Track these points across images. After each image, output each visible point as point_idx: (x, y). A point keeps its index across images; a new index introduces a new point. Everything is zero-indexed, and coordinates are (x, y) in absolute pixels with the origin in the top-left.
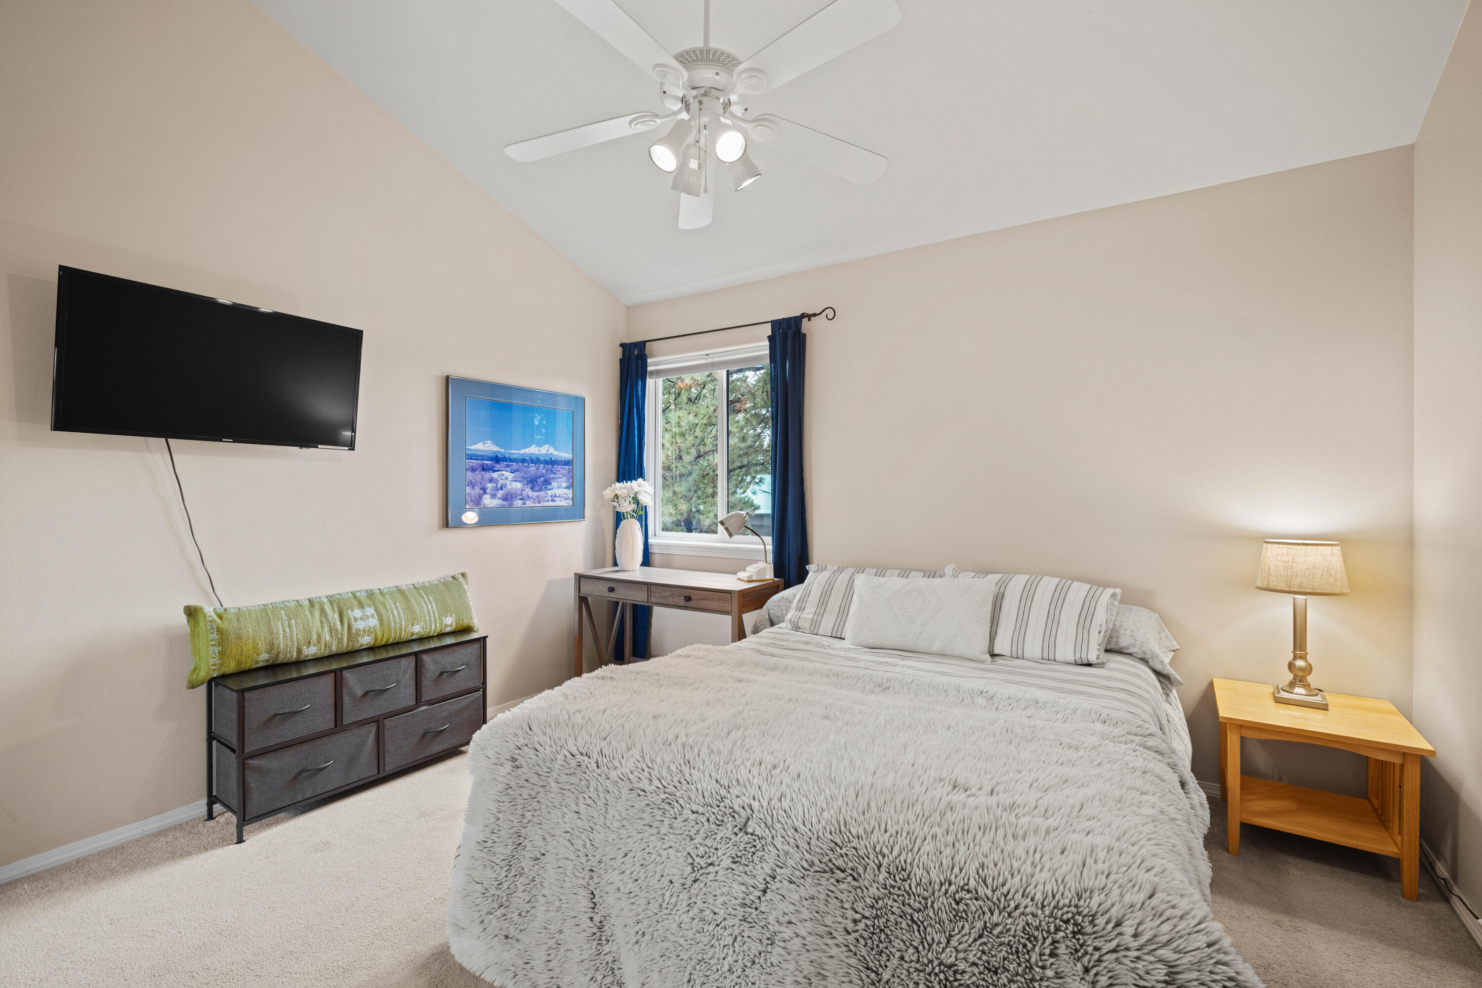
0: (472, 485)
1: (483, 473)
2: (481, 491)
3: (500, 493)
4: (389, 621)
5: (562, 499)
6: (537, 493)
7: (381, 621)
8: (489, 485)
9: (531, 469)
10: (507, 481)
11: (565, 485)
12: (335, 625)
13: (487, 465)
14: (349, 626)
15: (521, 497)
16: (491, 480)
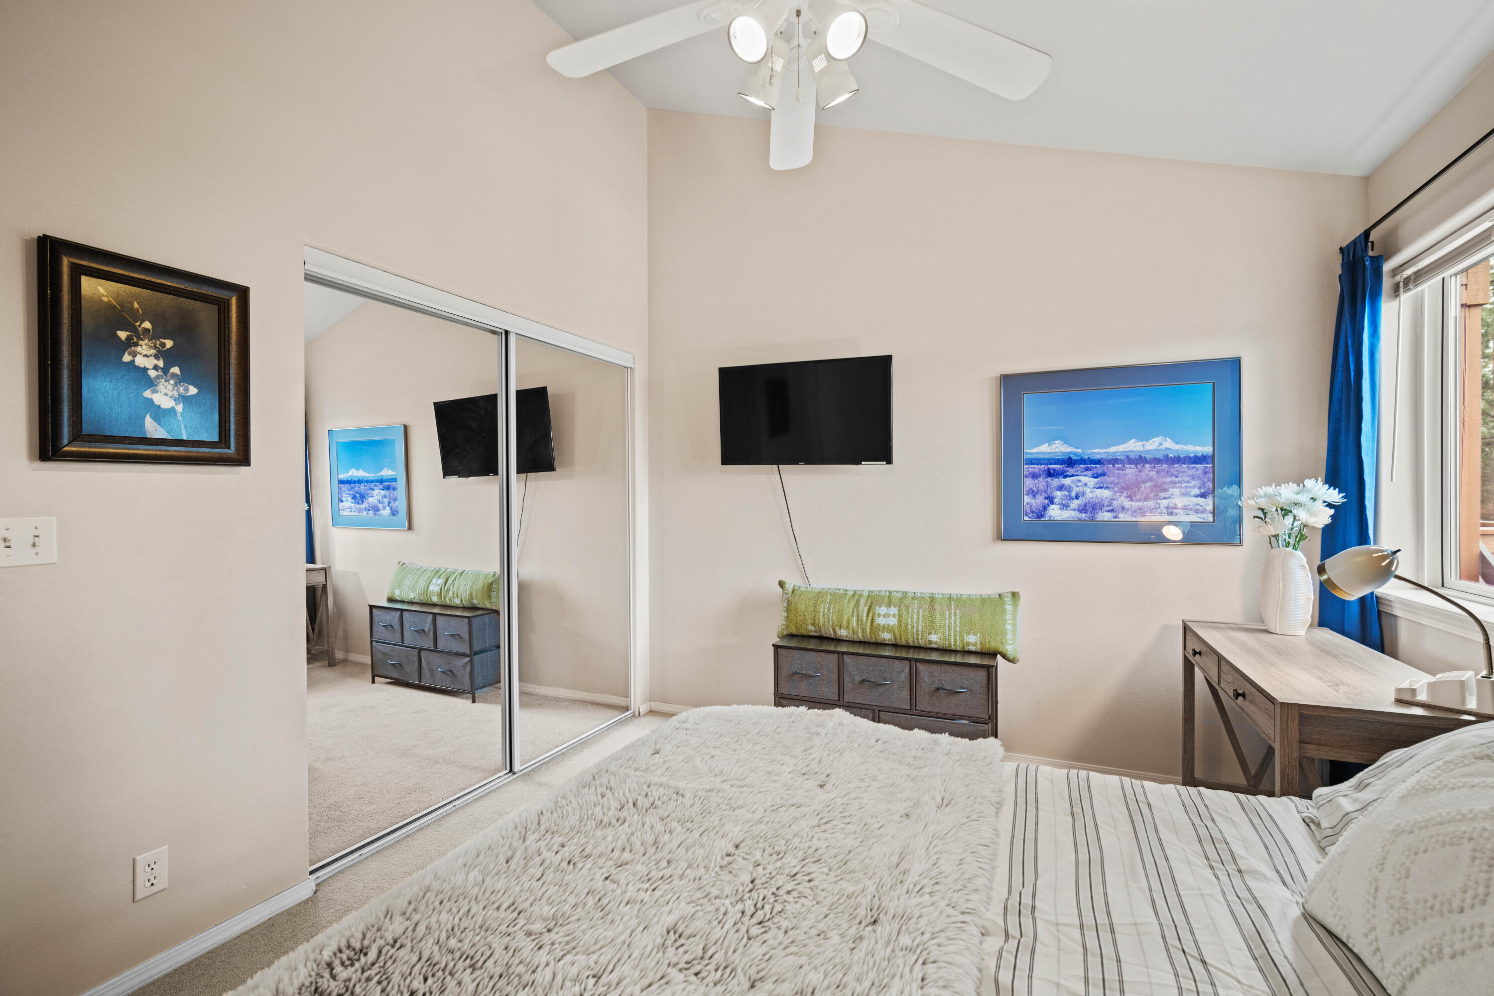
0: (1034, 494)
1: (1049, 479)
2: (1046, 501)
3: (1075, 504)
4: (907, 624)
5: (1190, 512)
6: (1139, 504)
7: (900, 622)
8: (1058, 493)
9: (1128, 471)
10: (1085, 488)
11: (1196, 491)
12: (862, 616)
13: (1054, 470)
14: (873, 620)
15: (1108, 508)
16: (1061, 488)
